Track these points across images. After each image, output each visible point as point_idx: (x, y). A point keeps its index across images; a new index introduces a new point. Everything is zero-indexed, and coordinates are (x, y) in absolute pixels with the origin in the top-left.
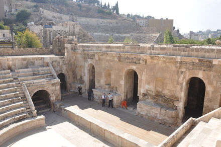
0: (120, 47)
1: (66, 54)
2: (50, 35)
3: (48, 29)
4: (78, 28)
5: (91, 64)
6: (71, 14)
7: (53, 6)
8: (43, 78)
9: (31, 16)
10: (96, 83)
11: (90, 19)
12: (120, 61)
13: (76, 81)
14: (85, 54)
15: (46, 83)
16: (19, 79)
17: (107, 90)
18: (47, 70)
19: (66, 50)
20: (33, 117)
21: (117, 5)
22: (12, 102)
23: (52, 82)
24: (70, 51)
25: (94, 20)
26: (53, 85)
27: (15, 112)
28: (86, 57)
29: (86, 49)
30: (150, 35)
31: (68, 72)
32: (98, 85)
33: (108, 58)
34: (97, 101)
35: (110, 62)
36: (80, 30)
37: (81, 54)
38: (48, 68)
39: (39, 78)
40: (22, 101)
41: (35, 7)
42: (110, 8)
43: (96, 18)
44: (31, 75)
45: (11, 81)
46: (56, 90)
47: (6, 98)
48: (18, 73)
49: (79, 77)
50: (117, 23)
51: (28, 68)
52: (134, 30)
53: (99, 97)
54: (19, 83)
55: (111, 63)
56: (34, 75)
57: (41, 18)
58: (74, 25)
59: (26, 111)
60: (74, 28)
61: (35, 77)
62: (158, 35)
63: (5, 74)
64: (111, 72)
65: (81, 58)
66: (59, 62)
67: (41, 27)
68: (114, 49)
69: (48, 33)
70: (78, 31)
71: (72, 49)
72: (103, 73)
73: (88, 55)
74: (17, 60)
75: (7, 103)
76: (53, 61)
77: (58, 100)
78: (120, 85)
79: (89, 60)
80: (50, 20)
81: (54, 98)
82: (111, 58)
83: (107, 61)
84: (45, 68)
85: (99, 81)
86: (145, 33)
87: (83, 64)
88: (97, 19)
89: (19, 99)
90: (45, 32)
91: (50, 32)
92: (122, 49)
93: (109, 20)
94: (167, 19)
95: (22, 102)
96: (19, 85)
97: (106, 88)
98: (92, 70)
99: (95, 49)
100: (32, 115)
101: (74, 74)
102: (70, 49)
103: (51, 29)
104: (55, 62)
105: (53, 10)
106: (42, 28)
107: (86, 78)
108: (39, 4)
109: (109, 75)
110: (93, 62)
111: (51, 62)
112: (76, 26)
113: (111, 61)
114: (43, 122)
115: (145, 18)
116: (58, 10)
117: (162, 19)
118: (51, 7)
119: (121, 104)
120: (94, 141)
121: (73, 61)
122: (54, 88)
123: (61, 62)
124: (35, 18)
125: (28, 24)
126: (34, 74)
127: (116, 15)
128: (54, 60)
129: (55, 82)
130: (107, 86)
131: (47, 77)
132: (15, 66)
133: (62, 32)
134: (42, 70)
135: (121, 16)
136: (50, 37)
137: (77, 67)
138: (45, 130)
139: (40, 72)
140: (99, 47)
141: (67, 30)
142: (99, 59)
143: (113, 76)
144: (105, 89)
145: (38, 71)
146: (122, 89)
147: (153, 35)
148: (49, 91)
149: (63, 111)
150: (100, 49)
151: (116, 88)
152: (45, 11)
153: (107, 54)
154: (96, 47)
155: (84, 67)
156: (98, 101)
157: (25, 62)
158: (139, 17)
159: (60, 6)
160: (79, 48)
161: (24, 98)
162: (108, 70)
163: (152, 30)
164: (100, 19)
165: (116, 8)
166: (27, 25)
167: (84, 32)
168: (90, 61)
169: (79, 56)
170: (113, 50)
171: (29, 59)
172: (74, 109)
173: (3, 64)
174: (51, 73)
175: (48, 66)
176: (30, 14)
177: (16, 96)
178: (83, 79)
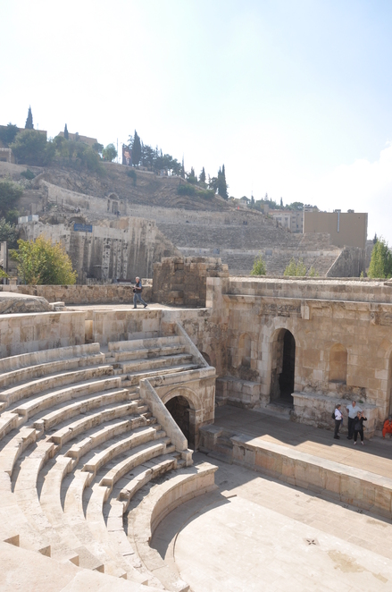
0: (377, 289)
1: (209, 304)
2: (86, 249)
3: (82, 234)
4: (154, 233)
5: (283, 330)
6: (112, 197)
7: (67, 175)
8: (172, 365)
9: (23, 200)
10: (297, 378)
11: (159, 209)
12: (377, 322)
13: (229, 375)
14: (264, 305)
15: (188, 377)
16: (125, 366)
17: (332, 394)
18: (175, 344)
19: (209, 294)
21: (222, 174)
22: (129, 430)
23: (201, 376)
24: (220, 295)
25: (168, 211)
26: (203, 382)
27: (148, 454)
28: (265, 312)
29: (267, 291)
30: (318, 253)
31: (213, 349)
32: (304, 383)
33: (340, 315)
34: (305, 422)
35: (345, 326)
37: (253, 304)
38: (176, 339)
39: (164, 366)
40: (149, 425)
41: (28, 175)
42: (207, 182)
43: (173, 207)
44: (141, 358)
45: (107, 374)
47: (113, 418)
48: (115, 350)
49: (237, 363)
50: (227, 222)
51: (126, 339)
52: (274, 239)
53: (313, 414)
54: (127, 379)
55: (350, 329)
56: (149, 357)
57: (49, 206)
58: (143, 227)
59: (165, 451)
60: (143, 233)
61: (157, 361)
62: (339, 253)
63: (89, 353)
64: (349, 350)
65: (248, 315)
66: (197, 324)
67: (63, 230)
68: (361, 295)
69: (81, 244)
71: (224, 292)
72: (322, 353)
73: (273, 306)
74: (105, 318)
75: (121, 430)
76: (185, 322)
77: (208, 422)
78: (376, 383)
79: (277, 318)
80: (73, 212)
81: (202, 416)
82: (350, 316)
83: (335, 322)
84: (170, 339)
85: (308, 373)
86: (302, 248)
87: (254, 328)
88: (176, 210)
89: (142, 420)
90: (75, 242)
91: (87, 242)
92: (383, 296)
93: (208, 214)
94: (351, 212)
95: (151, 430)
96: (129, 383)
97: (329, 390)
98: (286, 342)
99: (297, 292)
100: (182, 462)
101: (224, 355)
102: (219, 289)
103: (90, 234)
104: (189, 322)
105: (69, 185)
106: (67, 232)
107: (265, 364)
108: (34, 170)
109: (341, 357)
110: (291, 326)
111: (181, 322)
112: (148, 227)
113: (349, 322)
114: (211, 480)
115: (288, 208)
116: (79, 184)
117: (337, 212)
118: (64, 177)
119: (377, 428)
120: (369, 522)
121: (224, 320)
122: (202, 390)
123: (201, 324)
124: (33, 205)
125: (21, 220)
126: (151, 356)
127: (221, 198)
128: (187, 318)
129: (207, 375)
130: (333, 386)
131: (180, 363)
132: (100, 332)
133: (116, 244)
134: (164, 345)
135: (235, 202)
136: (85, 256)
137: (233, 336)
138: (225, 500)
139: (164, 349)
140: (309, 287)
141: (127, 237)
142: (312, 319)
143: (353, 361)
144: (325, 392)
145: (156, 346)
146: (381, 393)
147: (326, 253)
148: (194, 400)
149: (236, 451)
150: (313, 292)
151: (363, 389)
152: (51, 186)
153: (342, 305)
154: (302, 287)
155: (259, 336)
156: (310, 423)
157: (121, 323)
158: (271, 205)
159: (83, 175)
160: (242, 290)
161: (152, 419)
162: (339, 345)
163: (320, 239)
164: (184, 211)
165: (220, 182)
166: (17, 223)
167: (167, 245)
168: (279, 323)
169: (241, 308)
170: (356, 295)
171: (130, 315)
172: (265, 442)
173: (77, 328)
174: (184, 353)
175: (175, 332)
176: (19, 195)
177: (132, 413)
178: (253, 368)
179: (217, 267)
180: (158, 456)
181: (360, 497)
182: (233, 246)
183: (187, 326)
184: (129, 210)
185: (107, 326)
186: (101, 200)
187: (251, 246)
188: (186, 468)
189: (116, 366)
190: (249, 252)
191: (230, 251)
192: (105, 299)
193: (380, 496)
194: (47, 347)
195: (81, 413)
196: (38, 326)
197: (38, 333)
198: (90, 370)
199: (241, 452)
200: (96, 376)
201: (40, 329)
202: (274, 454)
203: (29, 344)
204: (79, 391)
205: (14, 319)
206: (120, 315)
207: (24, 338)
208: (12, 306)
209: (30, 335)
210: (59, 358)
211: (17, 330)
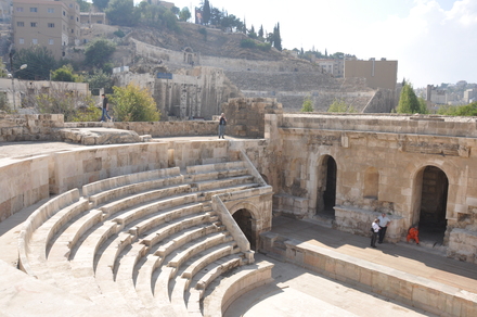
0: (404, 122)
1: (267, 135)
2: (167, 92)
3: (164, 81)
4: (222, 79)
5: (327, 156)
6: (187, 50)
7: (151, 33)
8: (238, 184)
9: (116, 55)
10: (338, 195)
11: (226, 59)
12: (404, 149)
13: (283, 192)
14: (312, 136)
15: (250, 194)
16: (200, 185)
17: (366, 207)
18: (240, 167)
19: (267, 127)
20: (248, 264)
21: (277, 30)
22: (204, 236)
23: (261, 193)
24: (276, 128)
25: (233, 61)
26: (262, 198)
27: (219, 254)
28: (312, 141)
29: (314, 124)
30: (356, 94)
31: (270, 172)
32: (344, 199)
33: (373, 144)
34: (345, 229)
35: (377, 153)
36: (224, 83)
37: (302, 135)
38: (241, 163)
39: (231, 185)
40: (220, 231)
41: (119, 34)
42: (264, 36)
43: (237, 57)
44: (213, 179)
45: (186, 191)
46: (264, 209)
47: (191, 226)
48: (192, 172)
49: (290, 183)
50: (281, 69)
51: (201, 164)
52: (319, 83)
53: (351, 223)
54: (202, 195)
55: (382, 155)
56: (219, 179)
57: (137, 59)
58: (213, 74)
59: (233, 252)
60: (213, 79)
61: (225, 181)
62: (373, 94)
63: (171, 175)
64: (380, 172)
65: (299, 144)
66: (257, 152)
67: (149, 78)
68: (390, 127)
69: (164, 89)
70: (222, 86)
71: (279, 125)
72: (358, 175)
73: (319, 137)
74: (184, 147)
75: (198, 236)
76: (247, 150)
77: (266, 229)
78: (402, 199)
79: (322, 147)
80: (156, 63)
81: (262, 225)
82: (382, 145)
83: (369, 149)
84: (236, 164)
85: (347, 191)
86: (343, 90)
87: (304, 155)
88: (240, 60)
89: (214, 228)
90: (158, 87)
91: (168, 87)
92: (409, 128)
93: (266, 63)
94: (383, 60)
95: (221, 235)
96: (203, 198)
97: (364, 204)
98: (329, 165)
99: (338, 125)
100: (246, 261)
101: (279, 177)
102: (275, 123)
103: (170, 81)
104: (251, 150)
105: (153, 41)
106: (152, 80)
107: (312, 184)
108: (125, 29)
109: (374, 178)
110: (333, 152)
111: (245, 150)
112: (217, 75)
113: (381, 150)
114: (268, 275)
115: (332, 57)
116: (160, 40)
117: (372, 60)
118: (148, 35)
119: (403, 235)
121: (279, 148)
122: (262, 204)
123: (260, 151)
124: (125, 58)
125: (115, 70)
126: (220, 177)
127: (276, 50)
128: (249, 147)
129: (265, 192)
130: (367, 201)
131: (244, 183)
132: (180, 158)
133: (191, 88)
134: (230, 168)
135: (288, 53)
136: (167, 99)
137: (286, 161)
138: (280, 290)
139: (231, 171)
140: (348, 121)
141: (200, 83)
142: (350, 147)
143: (384, 181)
144: (360, 206)
145: (225, 169)
146: (406, 207)
147: (362, 94)
148: (255, 212)
149: (289, 252)
150: (352, 125)
151: (391, 203)
152: (138, 43)
153: (375, 136)
154: (342, 121)
155: (307, 161)
156: (348, 230)
157: (196, 151)
158: (318, 55)
159: (164, 33)
160: (293, 124)
161: (222, 226)
162: (372, 168)
163: (357, 83)
164: (246, 61)
165: (275, 37)
166: (111, 73)
167: (232, 88)
168: (323, 151)
169: (292, 138)
170: (386, 128)
171: (204, 144)
172: (312, 245)
173: (161, 155)
174: (247, 174)
175: (239, 159)
176: (113, 50)
177: (206, 222)
178: (302, 187)
179: (274, 106)
180: (227, 256)
181: (387, 289)
182: (287, 88)
183: (249, 153)
184: (201, 60)
185: (185, 153)
186: (179, 53)
187: (301, 89)
188: (249, 265)
189: (193, 186)
190: (300, 94)
191: (284, 93)
192: (183, 133)
193: (404, 288)
194: (138, 171)
195: (165, 222)
196: (130, 154)
197: (131, 160)
198: (172, 188)
199: (292, 253)
200: (177, 193)
201: (132, 156)
202: (319, 254)
203: (124, 168)
204: (164, 204)
205: (112, 149)
206: (196, 145)
207: (120, 164)
208: (110, 138)
209: (125, 161)
210: (147, 179)
211: (114, 157)
